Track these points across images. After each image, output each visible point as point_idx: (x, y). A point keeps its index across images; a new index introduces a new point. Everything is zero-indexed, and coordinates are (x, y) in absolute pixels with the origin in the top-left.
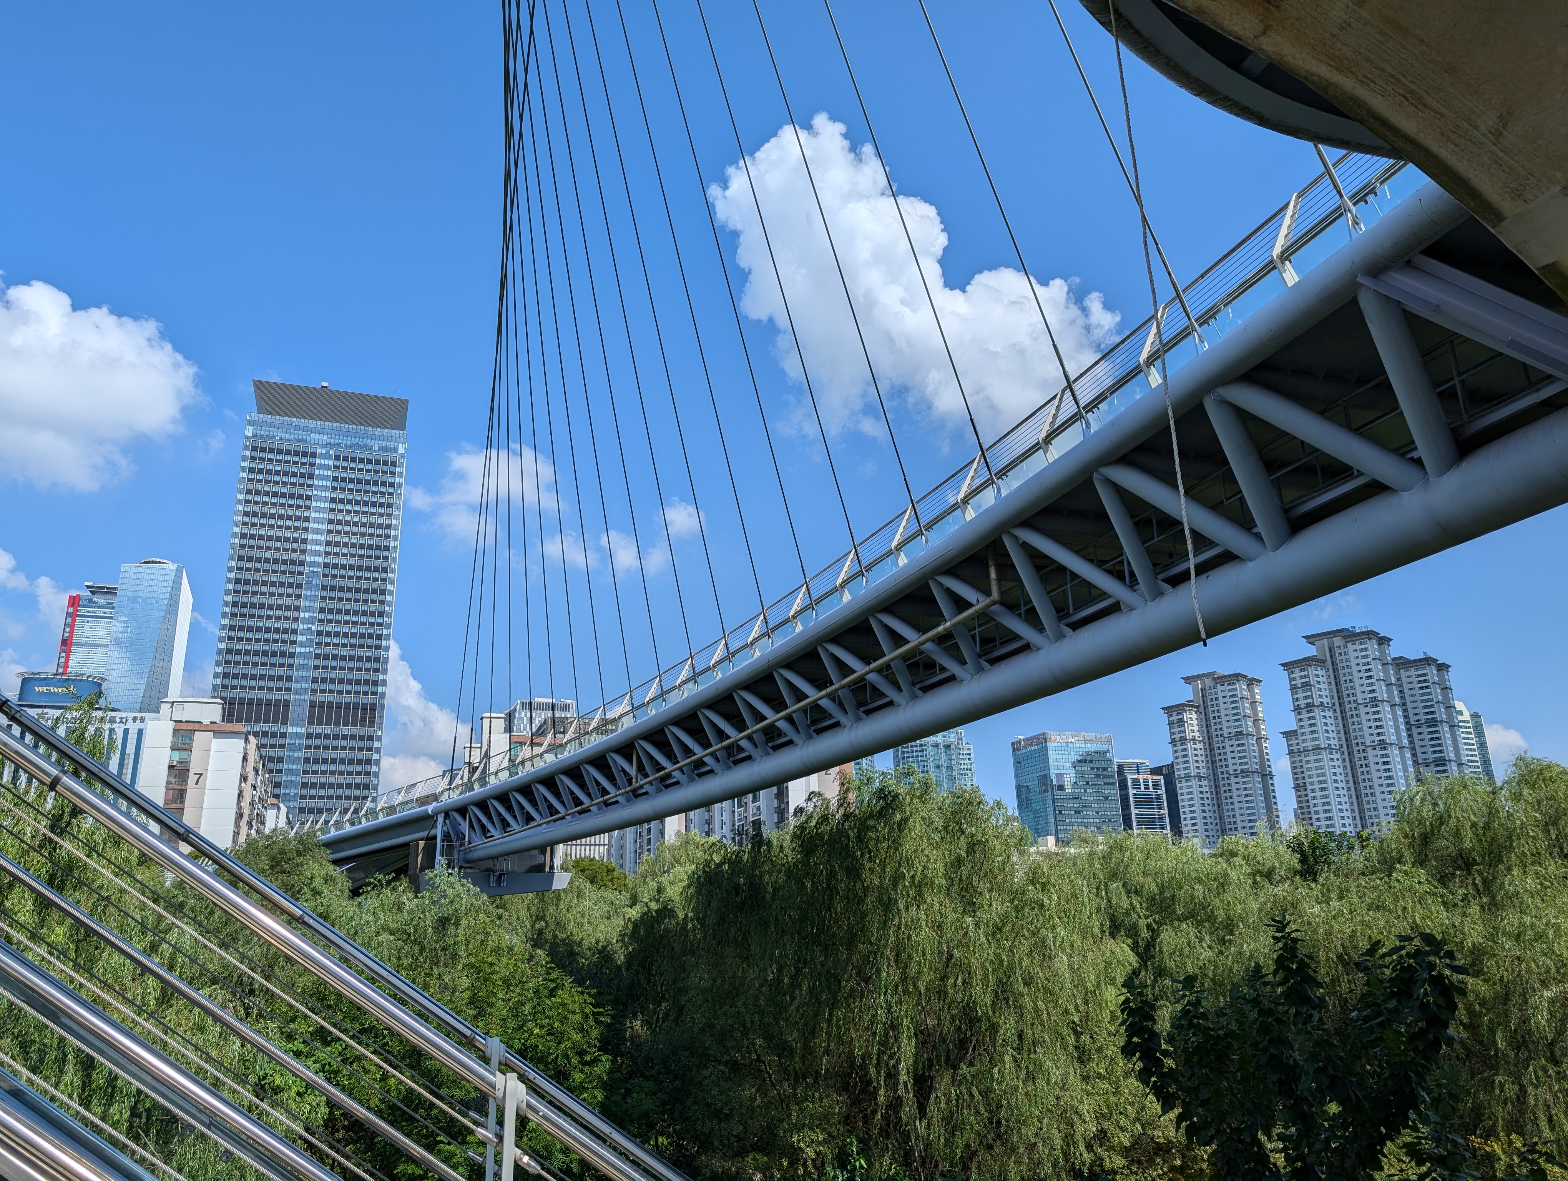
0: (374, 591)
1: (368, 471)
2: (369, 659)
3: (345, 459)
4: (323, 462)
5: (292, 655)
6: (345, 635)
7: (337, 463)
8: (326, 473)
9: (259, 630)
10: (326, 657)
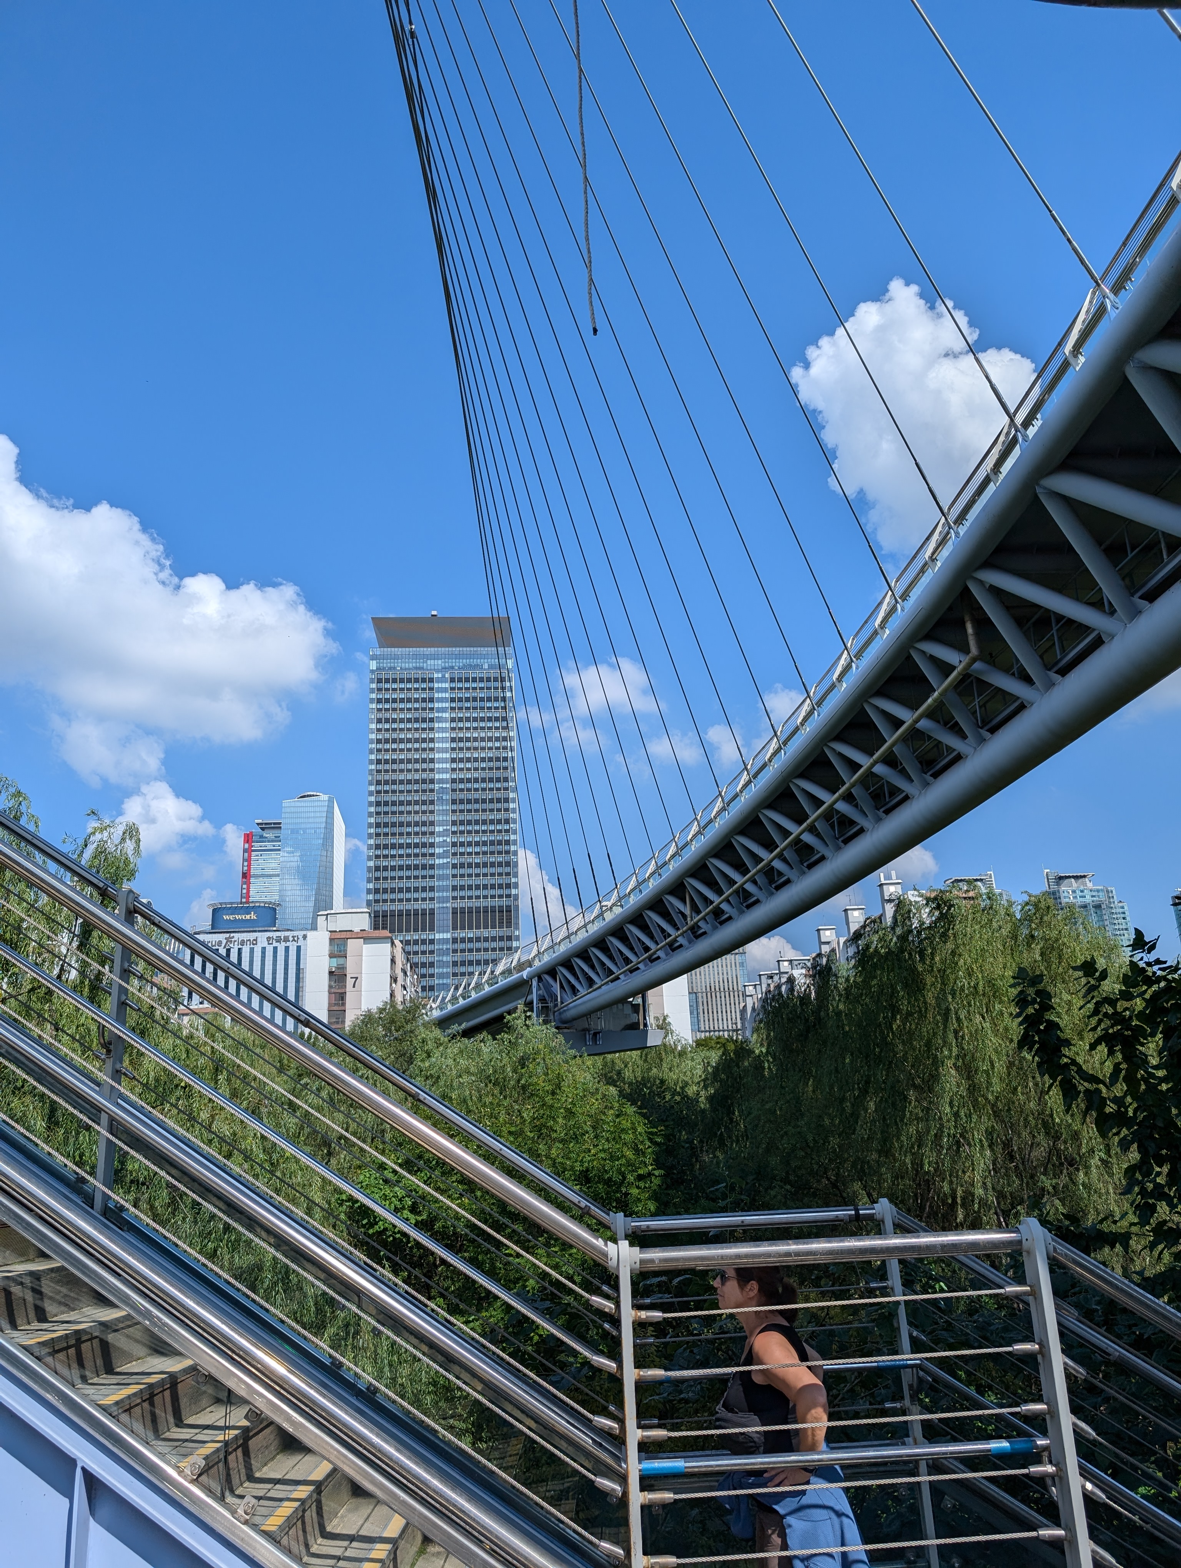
0: (499, 801)
1: (481, 688)
2: (500, 864)
3: (460, 680)
4: (440, 685)
5: (432, 867)
6: (477, 844)
7: (453, 685)
8: (444, 695)
9: (401, 846)
10: (462, 866)
